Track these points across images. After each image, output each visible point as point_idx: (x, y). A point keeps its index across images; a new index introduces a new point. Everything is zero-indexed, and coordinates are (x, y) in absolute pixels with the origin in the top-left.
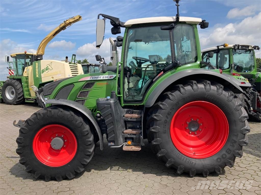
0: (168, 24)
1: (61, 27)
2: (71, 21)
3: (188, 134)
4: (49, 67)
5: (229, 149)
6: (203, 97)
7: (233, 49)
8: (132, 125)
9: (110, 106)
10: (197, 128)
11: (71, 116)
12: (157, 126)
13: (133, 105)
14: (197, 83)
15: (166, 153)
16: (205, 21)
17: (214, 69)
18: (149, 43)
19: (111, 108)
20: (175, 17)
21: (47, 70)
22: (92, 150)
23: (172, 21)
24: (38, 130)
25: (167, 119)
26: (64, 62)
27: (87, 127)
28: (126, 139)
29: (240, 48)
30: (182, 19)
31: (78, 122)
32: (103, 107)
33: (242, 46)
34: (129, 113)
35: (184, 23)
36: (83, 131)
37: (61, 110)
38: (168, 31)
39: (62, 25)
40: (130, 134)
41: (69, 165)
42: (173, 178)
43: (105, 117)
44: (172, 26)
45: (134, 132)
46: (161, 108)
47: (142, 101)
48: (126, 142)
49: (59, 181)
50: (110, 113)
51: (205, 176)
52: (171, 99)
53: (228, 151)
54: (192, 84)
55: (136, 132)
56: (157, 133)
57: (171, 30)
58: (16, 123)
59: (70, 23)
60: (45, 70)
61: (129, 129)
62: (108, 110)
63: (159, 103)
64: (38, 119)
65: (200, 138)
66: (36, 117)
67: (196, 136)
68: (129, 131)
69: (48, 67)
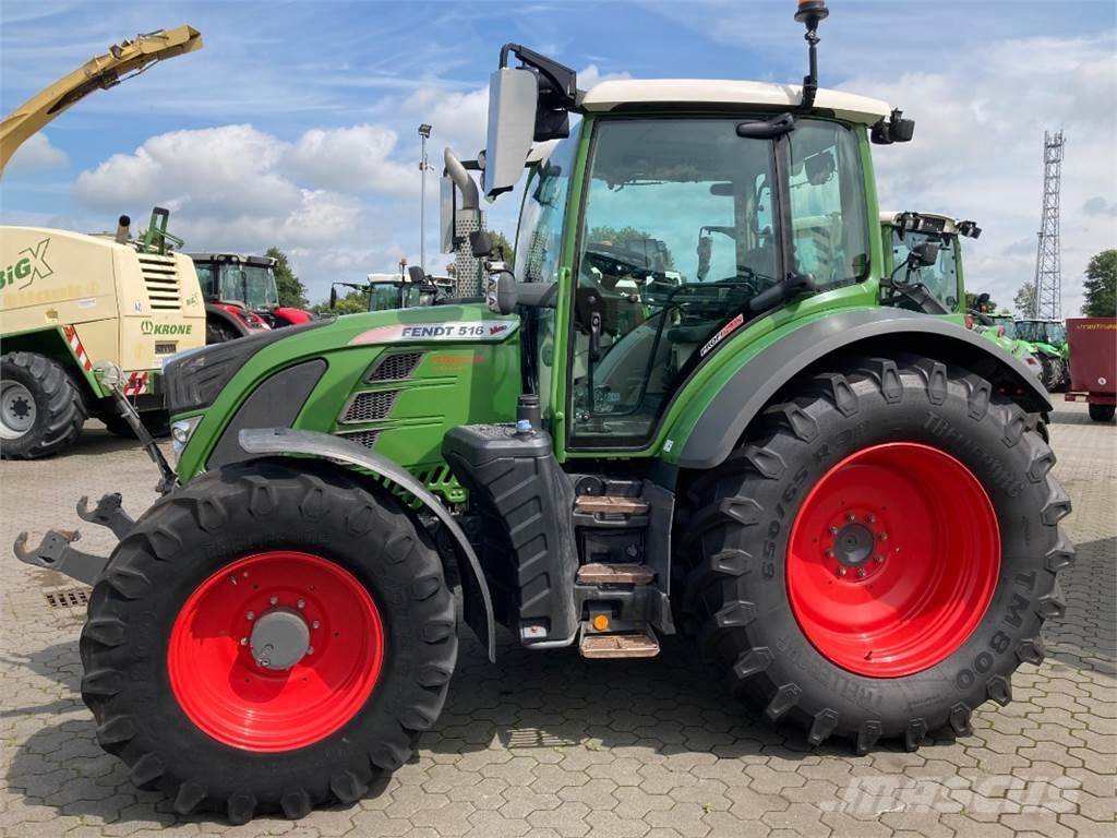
0: (765, 116)
1: (94, 71)
2: (149, 48)
3: (833, 577)
4: (34, 263)
5: (1001, 633)
6: (913, 426)
7: (894, 228)
8: (606, 547)
9: (536, 460)
10: (868, 552)
11: (361, 512)
12: (741, 551)
13: (599, 458)
14: (899, 368)
15: (773, 660)
16: (901, 112)
17: (946, 313)
18: (622, 187)
19: (537, 473)
20: (798, 89)
21: (20, 276)
22: (449, 665)
23: (787, 102)
24: (199, 578)
25: (779, 520)
26: (110, 243)
27: (432, 563)
28: (588, 607)
29: (920, 228)
30: (823, 99)
31: (393, 539)
32: (505, 470)
33: (928, 219)
34: (587, 494)
35: (827, 115)
36: (417, 576)
37: (317, 481)
38: (764, 145)
39: (101, 65)
40: (605, 586)
41: (344, 740)
42: (793, 764)
43: (510, 512)
44: (785, 122)
45: (627, 576)
46: (757, 473)
47: (644, 441)
48: (586, 619)
49: (294, 816)
50: (532, 495)
51: (913, 745)
52: (798, 433)
53: (996, 641)
54: (881, 375)
55: (634, 578)
56: (736, 577)
57: (779, 140)
58: (32, 545)
59: (141, 60)
60: (10, 275)
61: (592, 562)
62: (526, 482)
63: (751, 452)
64: (201, 528)
65: (875, 592)
66: (193, 520)
67: (864, 583)
68: (596, 571)
69: (26, 261)
